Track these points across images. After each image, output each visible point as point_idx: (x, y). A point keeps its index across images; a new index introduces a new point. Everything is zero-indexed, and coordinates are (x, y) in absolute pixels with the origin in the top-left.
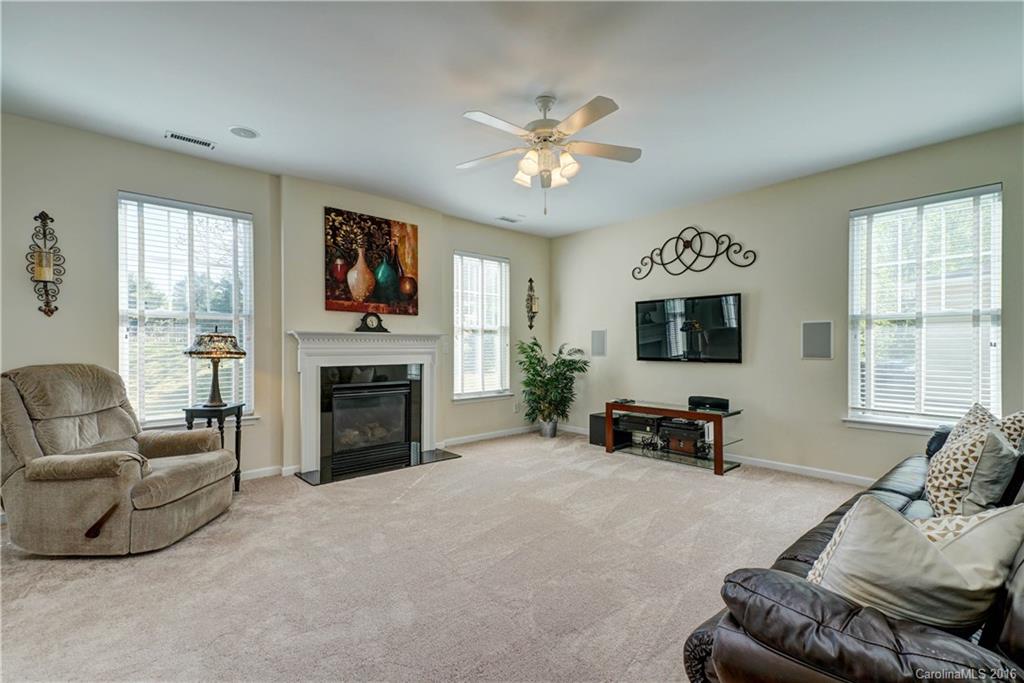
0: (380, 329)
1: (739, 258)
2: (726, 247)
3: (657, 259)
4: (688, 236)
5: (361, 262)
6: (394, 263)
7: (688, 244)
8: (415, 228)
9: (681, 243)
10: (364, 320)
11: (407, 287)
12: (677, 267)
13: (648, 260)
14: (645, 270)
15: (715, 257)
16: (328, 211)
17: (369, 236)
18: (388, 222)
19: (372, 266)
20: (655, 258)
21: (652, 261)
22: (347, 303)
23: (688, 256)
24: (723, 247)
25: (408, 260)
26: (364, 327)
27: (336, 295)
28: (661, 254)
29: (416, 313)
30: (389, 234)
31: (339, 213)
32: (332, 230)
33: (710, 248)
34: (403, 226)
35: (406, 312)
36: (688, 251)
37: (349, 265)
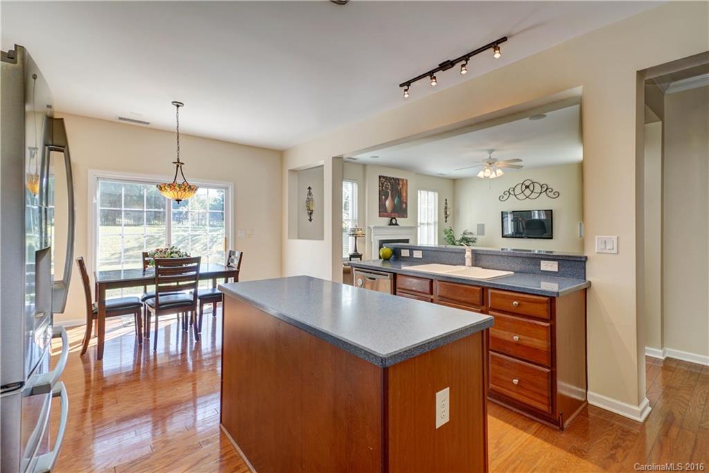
0: (396, 224)
1: (551, 194)
2: (545, 189)
3: (512, 193)
4: (527, 183)
5: (390, 197)
6: (400, 196)
7: (527, 187)
8: (407, 181)
9: (524, 187)
10: (391, 221)
11: (404, 206)
12: (522, 196)
13: (507, 193)
14: (506, 197)
15: (541, 193)
16: (380, 177)
17: (392, 185)
18: (398, 179)
19: (393, 199)
20: (511, 192)
21: (510, 193)
22: (385, 214)
23: (527, 192)
24: (544, 189)
25: (405, 194)
26: (391, 224)
27: (383, 211)
28: (514, 190)
29: (407, 217)
30: (399, 184)
31: (384, 177)
32: (381, 185)
33: (538, 189)
34: (403, 180)
35: (403, 217)
36: (527, 190)
37: (386, 198)
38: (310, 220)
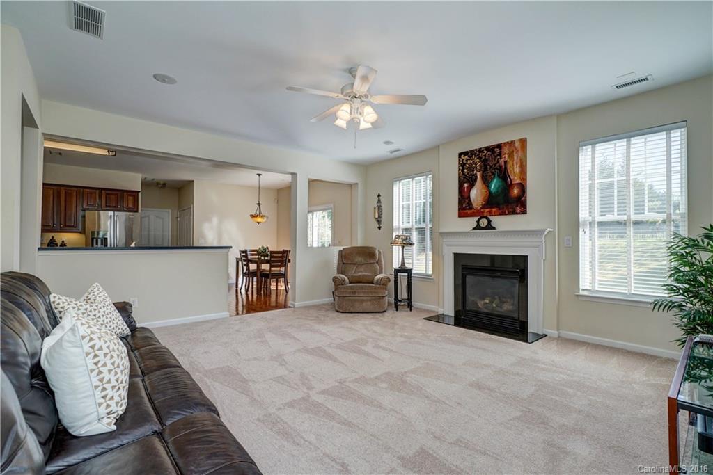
0: (490, 227)
5: (479, 182)
6: (504, 176)
8: (524, 141)
10: (478, 222)
11: (517, 191)
16: (460, 155)
17: (485, 161)
18: (500, 146)
19: (486, 182)
25: (518, 170)
26: (478, 227)
27: (465, 208)
29: (524, 212)
30: (500, 154)
31: (466, 154)
32: (462, 166)
34: (512, 143)
35: (514, 213)
37: (471, 186)
38: (380, 228)
